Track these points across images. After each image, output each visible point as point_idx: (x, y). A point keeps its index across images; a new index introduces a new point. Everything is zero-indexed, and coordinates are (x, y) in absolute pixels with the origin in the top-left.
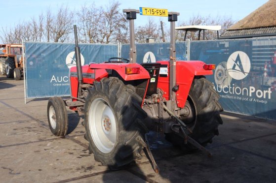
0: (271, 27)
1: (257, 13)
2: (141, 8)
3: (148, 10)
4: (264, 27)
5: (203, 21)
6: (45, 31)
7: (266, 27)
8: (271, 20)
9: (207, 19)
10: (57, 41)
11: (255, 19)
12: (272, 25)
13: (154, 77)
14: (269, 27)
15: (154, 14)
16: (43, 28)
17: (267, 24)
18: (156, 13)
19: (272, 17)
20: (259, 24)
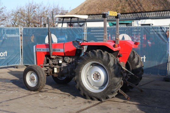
0: (98, 15)
1: (86, 3)
4: (93, 15)
5: (37, 7)
7: (94, 15)
8: (97, 10)
9: (41, 5)
11: (86, 8)
12: (98, 13)
14: (96, 15)
17: (94, 12)
19: (97, 7)
20: (88, 12)
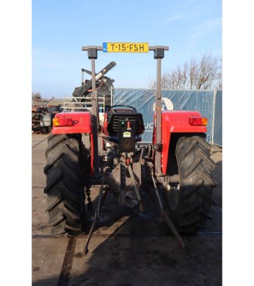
2: (105, 44)
3: (117, 45)
6: (188, 78)
10: (199, 88)
13: (129, 131)
15: (126, 50)
16: (187, 75)
18: (128, 49)
